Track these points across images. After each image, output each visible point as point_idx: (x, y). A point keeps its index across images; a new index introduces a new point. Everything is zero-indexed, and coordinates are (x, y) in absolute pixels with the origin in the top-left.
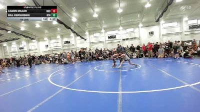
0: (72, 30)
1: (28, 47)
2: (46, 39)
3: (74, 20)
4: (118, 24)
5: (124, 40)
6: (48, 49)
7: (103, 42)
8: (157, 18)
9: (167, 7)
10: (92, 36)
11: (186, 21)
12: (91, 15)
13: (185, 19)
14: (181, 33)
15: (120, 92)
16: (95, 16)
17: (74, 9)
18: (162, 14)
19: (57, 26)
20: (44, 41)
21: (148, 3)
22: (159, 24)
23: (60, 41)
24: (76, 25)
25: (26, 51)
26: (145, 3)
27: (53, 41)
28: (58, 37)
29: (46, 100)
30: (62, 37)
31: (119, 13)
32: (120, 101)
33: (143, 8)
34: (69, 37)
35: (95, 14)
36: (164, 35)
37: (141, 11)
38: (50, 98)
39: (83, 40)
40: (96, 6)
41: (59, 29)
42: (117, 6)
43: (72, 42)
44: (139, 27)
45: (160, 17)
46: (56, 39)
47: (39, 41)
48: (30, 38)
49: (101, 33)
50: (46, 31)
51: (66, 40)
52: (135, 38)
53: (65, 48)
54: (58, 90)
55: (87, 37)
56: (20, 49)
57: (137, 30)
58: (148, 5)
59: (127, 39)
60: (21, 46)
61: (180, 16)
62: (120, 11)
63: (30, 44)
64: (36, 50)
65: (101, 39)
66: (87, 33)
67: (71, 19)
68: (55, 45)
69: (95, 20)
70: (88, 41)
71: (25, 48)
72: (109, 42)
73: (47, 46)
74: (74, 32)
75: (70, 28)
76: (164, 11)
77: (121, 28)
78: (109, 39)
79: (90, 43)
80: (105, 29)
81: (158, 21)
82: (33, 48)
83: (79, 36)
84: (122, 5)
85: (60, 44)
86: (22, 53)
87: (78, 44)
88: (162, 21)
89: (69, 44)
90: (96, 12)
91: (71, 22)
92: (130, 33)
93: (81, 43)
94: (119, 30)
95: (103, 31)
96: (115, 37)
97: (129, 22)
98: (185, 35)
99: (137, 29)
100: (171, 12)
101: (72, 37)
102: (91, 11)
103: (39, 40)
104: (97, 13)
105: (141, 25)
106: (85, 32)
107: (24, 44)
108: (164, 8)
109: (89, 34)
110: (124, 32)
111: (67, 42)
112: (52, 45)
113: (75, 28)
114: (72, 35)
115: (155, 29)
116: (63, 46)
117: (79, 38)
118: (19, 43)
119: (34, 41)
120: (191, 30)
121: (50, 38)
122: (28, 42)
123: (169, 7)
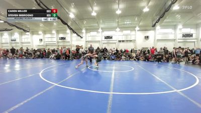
0: (68, 26)
1: (21, 39)
2: (40, 32)
3: (72, 16)
4: (115, 25)
5: (120, 41)
6: (42, 43)
7: (99, 42)
8: (154, 23)
9: (164, 14)
10: (89, 34)
11: (180, 29)
12: (90, 13)
13: (180, 26)
14: (174, 40)
15: (111, 93)
16: (94, 14)
17: (73, 5)
18: (159, 20)
20: (38, 34)
21: (147, 7)
22: (155, 29)
23: (55, 36)
24: (74, 21)
25: (18, 43)
26: (144, 7)
27: (48, 35)
28: (54, 32)
29: (36, 96)
30: (58, 32)
31: (117, 14)
33: (141, 12)
34: (65, 33)
35: (94, 12)
36: (159, 40)
37: (139, 14)
39: (79, 37)
40: (95, 4)
41: (55, 24)
42: (115, 6)
43: (68, 39)
44: (135, 30)
45: (157, 22)
46: (51, 34)
48: (23, 30)
49: (98, 32)
50: (41, 25)
51: (61, 35)
52: (130, 41)
53: (59, 44)
55: (84, 35)
56: (12, 40)
57: (133, 33)
58: (146, 10)
59: (123, 41)
60: (13, 38)
61: (175, 23)
62: (119, 12)
63: (23, 37)
64: (29, 43)
65: (98, 39)
66: (84, 31)
67: (69, 14)
68: (50, 40)
69: (93, 18)
70: (84, 39)
71: (18, 41)
72: (106, 42)
73: (41, 40)
74: (71, 29)
75: (66, 24)
76: (161, 17)
77: (118, 29)
78: (106, 40)
79: (86, 41)
80: (102, 29)
81: (154, 26)
82: (26, 41)
83: (76, 33)
84: (122, 6)
85: (55, 40)
86: (14, 45)
87: (73, 42)
88: (158, 27)
89: (64, 40)
90: (95, 10)
91: (68, 18)
92: (127, 35)
93: (78, 40)
94: (116, 31)
95: (100, 30)
96: (111, 38)
97: (124, 24)
98: (179, 42)
100: (167, 19)
101: (68, 33)
102: (90, 9)
103: (33, 33)
104: (96, 12)
105: (137, 28)
106: (82, 30)
107: (16, 35)
108: (162, 13)
109: (86, 32)
110: (121, 33)
111: (63, 38)
112: (46, 40)
113: (72, 24)
114: (68, 31)
115: (150, 33)
116: (58, 42)
117: (75, 35)
118: (11, 35)
119: (27, 33)
120: (184, 38)
121: (45, 32)
122: (21, 34)
123: (166, 13)
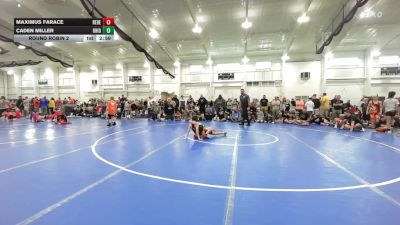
0: (147, 54)
1: (57, 80)
2: (93, 67)
3: (154, 34)
4: (240, 50)
5: (249, 83)
6: (97, 89)
7: (207, 85)
8: (320, 47)
9: (341, 26)
10: (186, 70)
11: (376, 58)
12: (189, 27)
13: (375, 52)
14: (363, 81)
15: (232, 188)
16: (197, 30)
17: (156, 13)
18: (330, 39)
19: (118, 44)
20: (90, 71)
21: (305, 14)
22: (321, 59)
23: (121, 74)
24: (158, 45)
25: (51, 88)
26: (299, 14)
27: (108, 73)
28: (119, 66)
29: (85, 190)
30: (127, 66)
31: (243, 30)
32: (230, 204)
33: (293, 23)
34: (140, 67)
35: (197, 26)
36: (329, 81)
37: (289, 28)
38: (91, 186)
39: (168, 76)
40: (200, 10)
41: (121, 50)
42: (241, 14)
43: (146, 79)
44: (281, 61)
45: (326, 44)
46: (114, 69)
47: (80, 71)
48: (62, 63)
49: (205, 66)
50: (96, 53)
51: (133, 73)
52: (271, 83)
53: (130, 90)
54: (109, 173)
55: (177, 72)
56: (40, 83)
57: (277, 66)
58: (303, 19)
59: (256, 83)
60: (42, 78)
61: (365, 46)
62: (247, 25)
63: (62, 76)
64: (72, 87)
65: (204, 79)
66: (177, 64)
67: (148, 31)
68: (111, 81)
69: (196, 39)
70: (177, 79)
71: (51, 83)
72: (221, 85)
73: (95, 82)
74: (152, 60)
75: (143, 50)
76: (335, 34)
77: (246, 60)
78: (221, 80)
79: (182, 84)
80: (212, 59)
81: (320, 51)
82: (67, 83)
83: (161, 67)
84: (253, 12)
85: (121, 81)
86: (44, 91)
87: (157, 85)
88: (328, 54)
89: (139, 82)
90: (199, 22)
91: (147, 39)
92: (263, 71)
93: (164, 82)
94: (242, 63)
95: (209, 62)
96: (232, 77)
97: (258, 49)
98: (372, 85)
99: (278, 64)
100: (348, 38)
101: (147, 69)
102: (190, 19)
103: (79, 69)
104: (200, 25)
105: (285, 57)
106: (173, 61)
107: (48, 74)
108: (336, 25)
109: (182, 66)
110: (251, 68)
111: (136, 79)
112: (105, 81)
113: (154, 51)
114: (147, 64)
115: (312, 67)
116: (127, 86)
117: (160, 71)
118: (39, 72)
119: (69, 69)
120: (384, 76)
121: (102, 67)
122: (57, 71)
123: (346, 26)
